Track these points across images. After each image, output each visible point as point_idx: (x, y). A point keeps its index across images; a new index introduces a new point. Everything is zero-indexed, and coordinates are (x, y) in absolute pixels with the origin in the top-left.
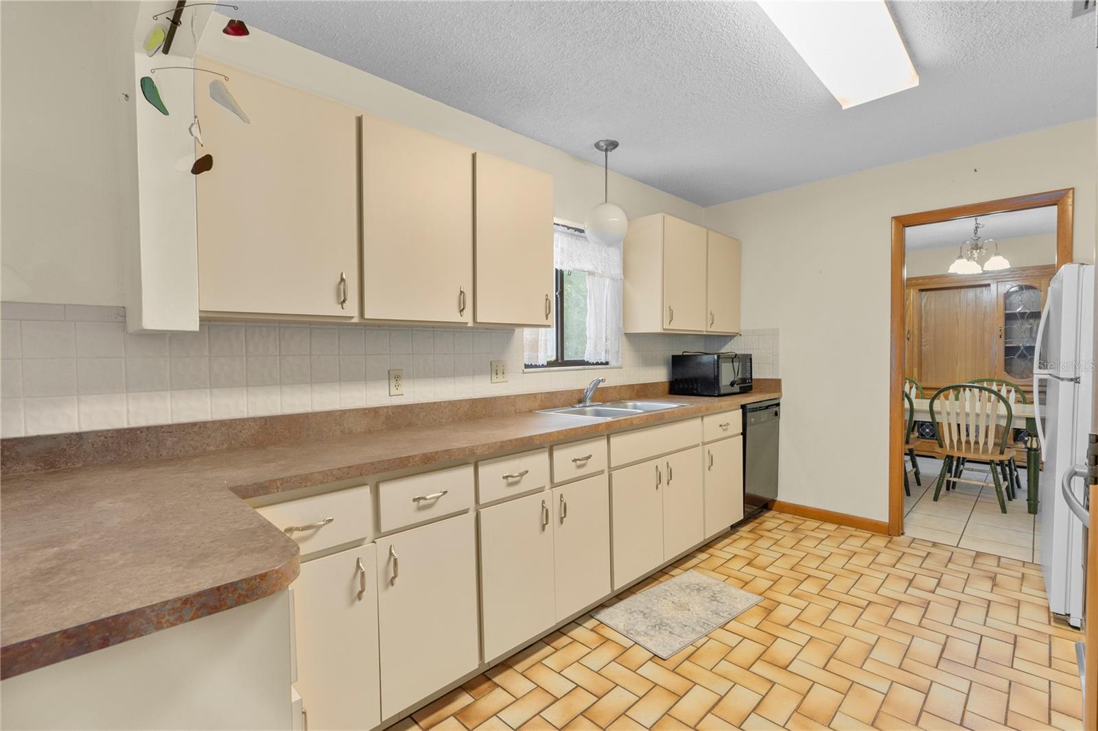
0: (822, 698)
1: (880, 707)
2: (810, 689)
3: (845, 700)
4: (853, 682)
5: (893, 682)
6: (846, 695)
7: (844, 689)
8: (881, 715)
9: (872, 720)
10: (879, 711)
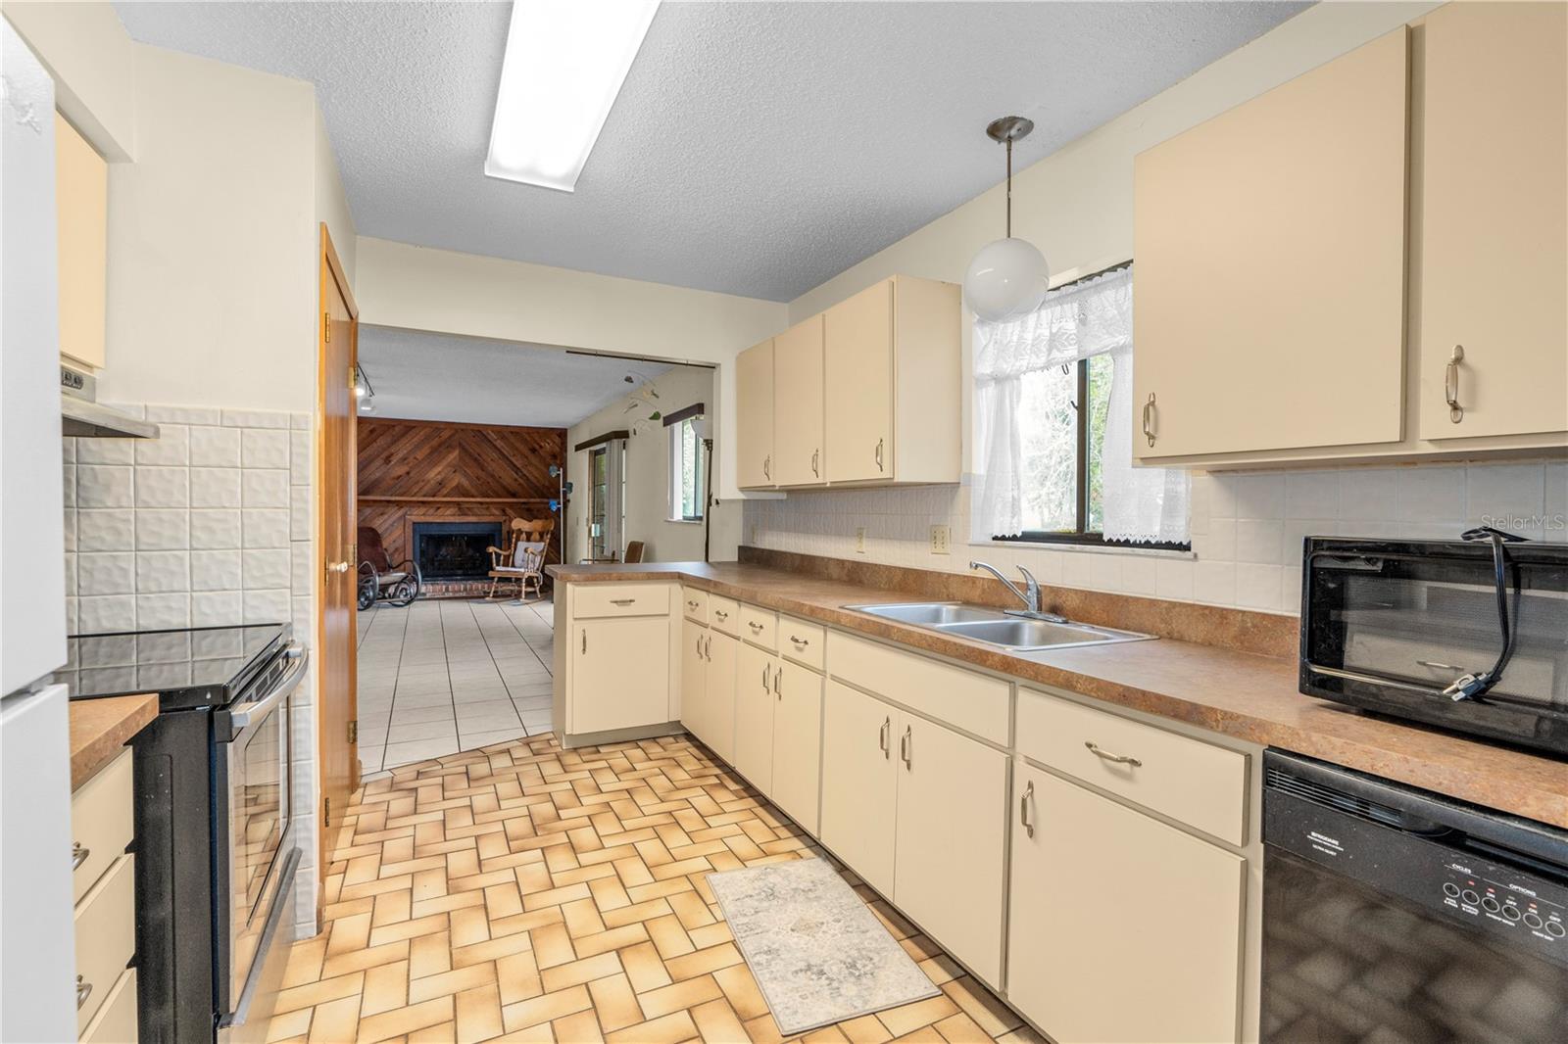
0: (556, 951)
1: (498, 986)
2: (574, 950)
3: (535, 965)
4: (544, 994)
5: (504, 1034)
6: (539, 972)
7: (546, 976)
8: (493, 977)
9: (498, 967)
10: (497, 980)
